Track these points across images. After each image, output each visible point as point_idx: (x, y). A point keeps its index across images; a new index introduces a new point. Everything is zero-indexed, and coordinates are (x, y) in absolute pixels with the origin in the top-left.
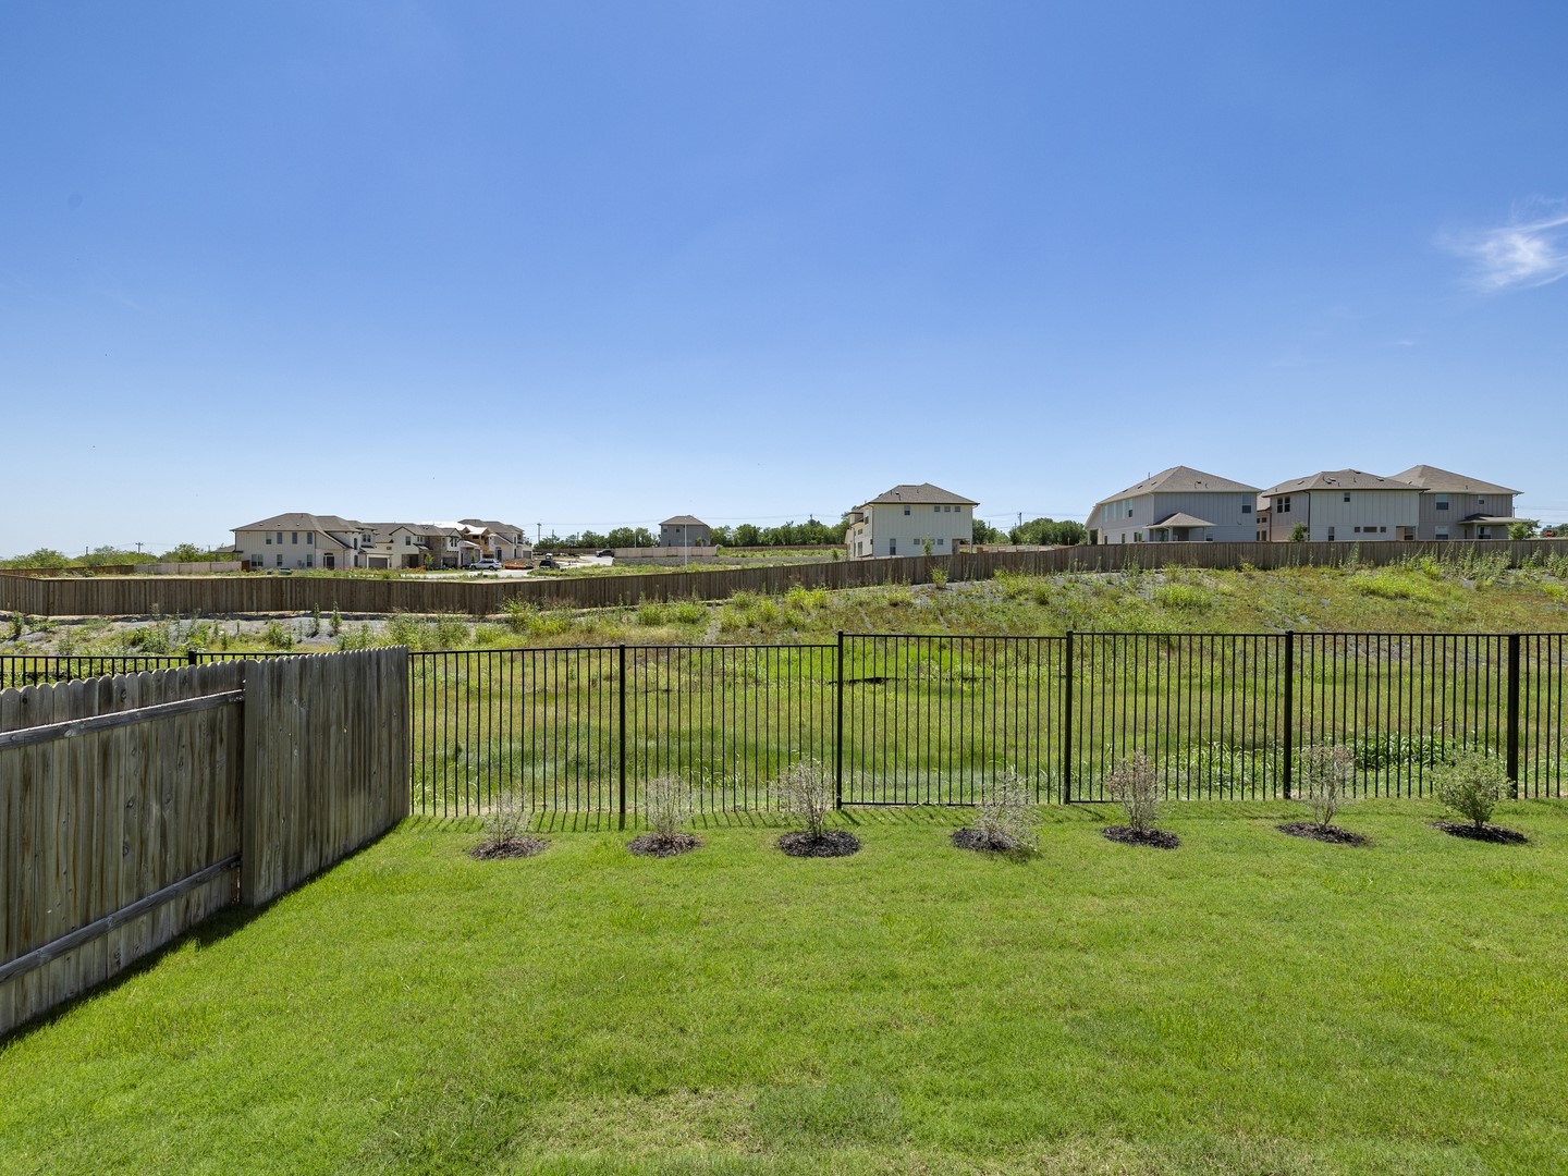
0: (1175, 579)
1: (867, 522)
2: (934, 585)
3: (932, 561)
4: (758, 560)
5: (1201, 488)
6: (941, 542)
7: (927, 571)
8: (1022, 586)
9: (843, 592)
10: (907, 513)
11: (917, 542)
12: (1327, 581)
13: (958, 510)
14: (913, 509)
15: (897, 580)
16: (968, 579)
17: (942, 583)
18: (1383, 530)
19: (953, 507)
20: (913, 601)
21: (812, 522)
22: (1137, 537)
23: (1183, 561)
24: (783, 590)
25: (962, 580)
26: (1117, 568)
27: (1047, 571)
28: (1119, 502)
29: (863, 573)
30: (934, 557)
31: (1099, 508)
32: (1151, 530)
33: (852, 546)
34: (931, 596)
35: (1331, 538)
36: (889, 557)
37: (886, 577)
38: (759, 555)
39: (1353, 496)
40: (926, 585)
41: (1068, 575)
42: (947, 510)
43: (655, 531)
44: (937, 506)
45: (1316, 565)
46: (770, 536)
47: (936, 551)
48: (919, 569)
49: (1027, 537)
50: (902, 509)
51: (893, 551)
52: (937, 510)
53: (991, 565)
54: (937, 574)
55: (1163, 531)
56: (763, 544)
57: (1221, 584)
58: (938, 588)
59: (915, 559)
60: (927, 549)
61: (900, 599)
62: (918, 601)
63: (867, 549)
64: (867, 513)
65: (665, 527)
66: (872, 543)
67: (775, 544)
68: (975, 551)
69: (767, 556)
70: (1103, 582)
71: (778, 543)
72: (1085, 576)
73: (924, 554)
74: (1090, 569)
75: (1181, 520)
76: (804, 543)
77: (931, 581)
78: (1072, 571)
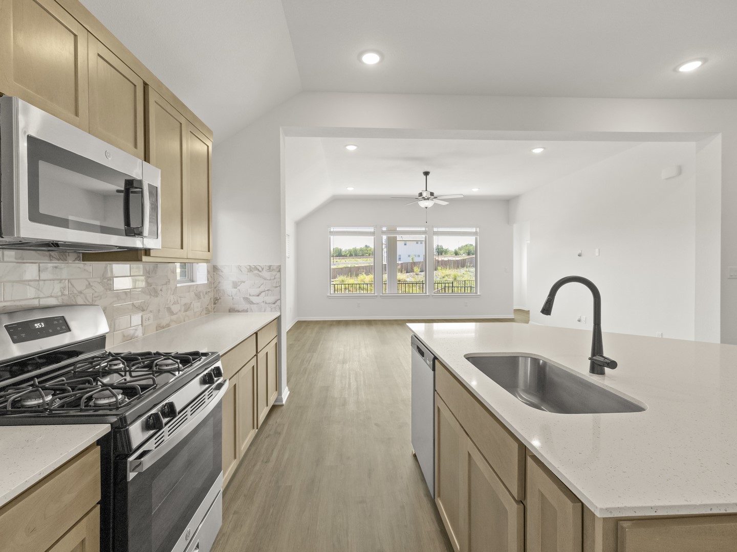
2: (415, 273)
3: (414, 264)
4: (343, 263)
7: (412, 267)
8: (447, 273)
10: (405, 244)
11: (409, 256)
14: (407, 243)
15: (401, 271)
17: (418, 272)
19: (423, 242)
20: (406, 279)
21: (366, 246)
24: (357, 275)
27: (458, 267)
30: (415, 262)
34: (414, 278)
38: (343, 261)
40: (411, 273)
41: (465, 269)
46: (347, 252)
47: (416, 260)
48: (409, 267)
50: (403, 243)
51: (400, 260)
52: (417, 243)
53: (437, 266)
54: (416, 269)
56: (344, 256)
59: (408, 263)
60: (413, 259)
61: (401, 278)
62: (408, 279)
67: (350, 256)
69: (347, 261)
72: (471, 270)
73: (411, 261)
76: (363, 255)
77: (413, 272)
78: (467, 267)
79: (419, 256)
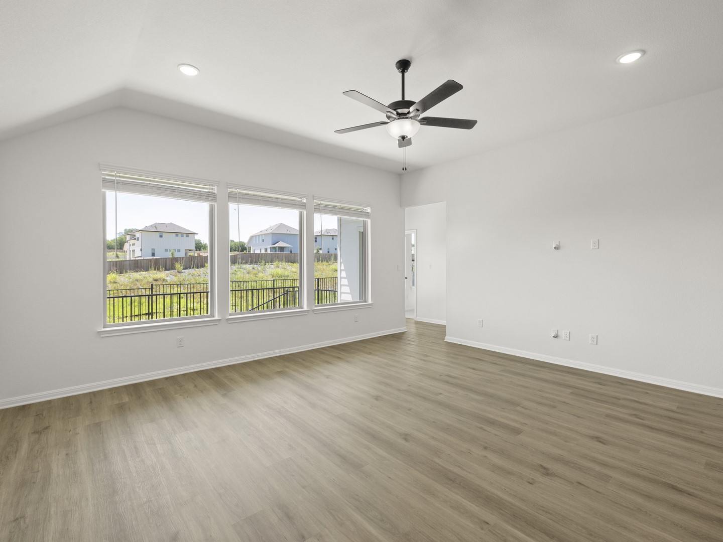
0: (278, 267)
1: (138, 239)
2: (176, 271)
3: (175, 260)
5: (288, 232)
7: (172, 264)
9: (127, 275)
10: (161, 236)
11: (166, 250)
12: (325, 267)
13: (187, 236)
14: (164, 234)
15: (157, 268)
16: (193, 267)
17: (181, 270)
19: (185, 235)
20: (166, 278)
22: (266, 250)
23: (280, 260)
25: (190, 268)
26: (256, 263)
28: (259, 236)
29: (137, 266)
30: (176, 258)
31: (252, 237)
32: (271, 248)
33: (128, 252)
34: (175, 276)
35: (328, 252)
36: (151, 258)
37: (151, 267)
39: (334, 237)
40: (172, 271)
41: (237, 265)
42: (182, 236)
44: (177, 234)
45: (322, 261)
47: (177, 255)
48: (168, 264)
50: (158, 234)
51: (153, 255)
53: (204, 262)
54: (178, 265)
55: (275, 248)
58: (178, 272)
59: (166, 259)
60: (172, 254)
61: (159, 277)
62: (168, 278)
63: (138, 253)
64: (138, 235)
66: (141, 250)
68: (196, 255)
70: (251, 268)
72: (244, 266)
73: (171, 257)
74: (246, 263)
75: (281, 244)
77: (175, 269)
78: (239, 264)
79: (179, 251)
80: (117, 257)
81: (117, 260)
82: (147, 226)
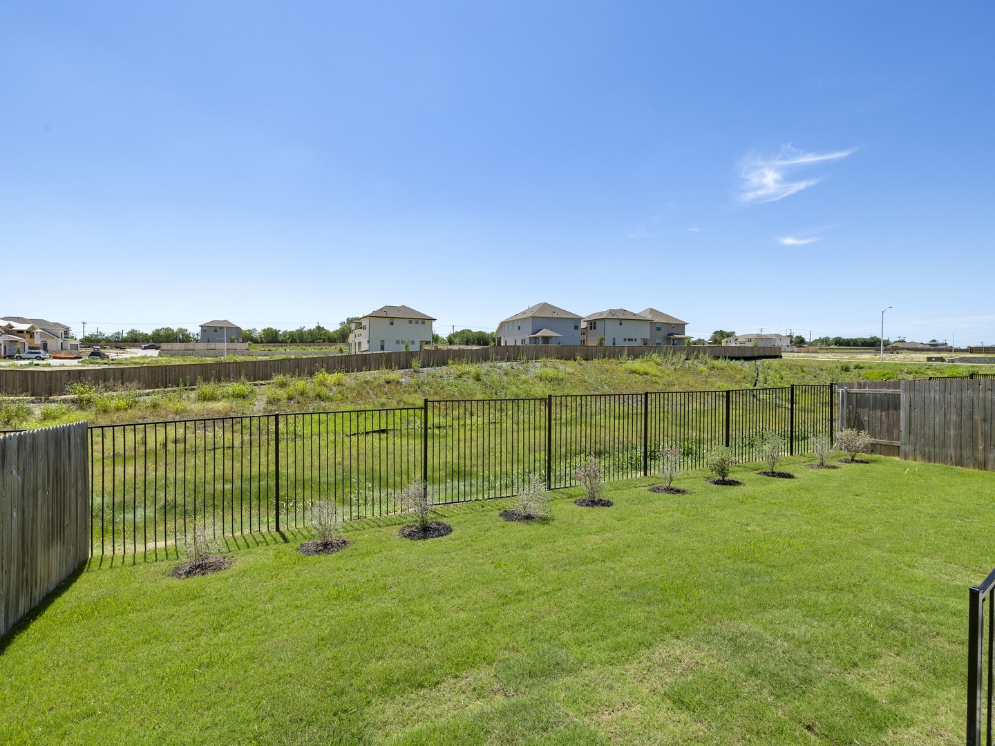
0: (546, 366)
1: (365, 329)
2: (412, 370)
3: (410, 355)
4: (281, 353)
5: (555, 315)
6: (413, 342)
7: (407, 360)
8: (464, 370)
9: (354, 375)
10: (392, 324)
11: (398, 342)
12: (614, 366)
13: (423, 323)
14: (395, 321)
15: (389, 366)
16: (433, 366)
17: (418, 368)
18: (636, 340)
19: (420, 321)
20: (400, 380)
21: (319, 328)
22: (523, 341)
23: (549, 356)
24: (311, 374)
25: (429, 366)
26: (515, 359)
27: (478, 361)
28: (513, 321)
29: (365, 362)
30: (411, 352)
31: (502, 325)
32: (530, 338)
33: (353, 345)
34: (412, 377)
35: (614, 344)
36: (382, 352)
37: (382, 365)
38: (281, 349)
39: (623, 322)
40: (407, 370)
41: (489, 363)
42: (417, 323)
43: (194, 330)
44: (410, 320)
45: (609, 358)
46: (288, 336)
47: (413, 348)
48: (403, 360)
49: (457, 340)
50: (388, 321)
51: (382, 348)
52: (411, 322)
53: (446, 357)
54: (414, 363)
55: (536, 338)
56: (282, 342)
57: (568, 368)
58: (415, 371)
59: (400, 353)
60: (407, 347)
61: (392, 378)
62: (404, 380)
63: (365, 347)
64: (365, 323)
65: (205, 328)
66: (368, 342)
67: (292, 342)
68: (433, 349)
69: (288, 350)
70: (509, 368)
71: (293, 341)
72: (499, 364)
73: (404, 350)
74: (502, 360)
75: (545, 332)
76: (313, 342)
77: (410, 367)
78: (492, 361)
80: (341, 351)
81: (341, 354)
82: (376, 310)
